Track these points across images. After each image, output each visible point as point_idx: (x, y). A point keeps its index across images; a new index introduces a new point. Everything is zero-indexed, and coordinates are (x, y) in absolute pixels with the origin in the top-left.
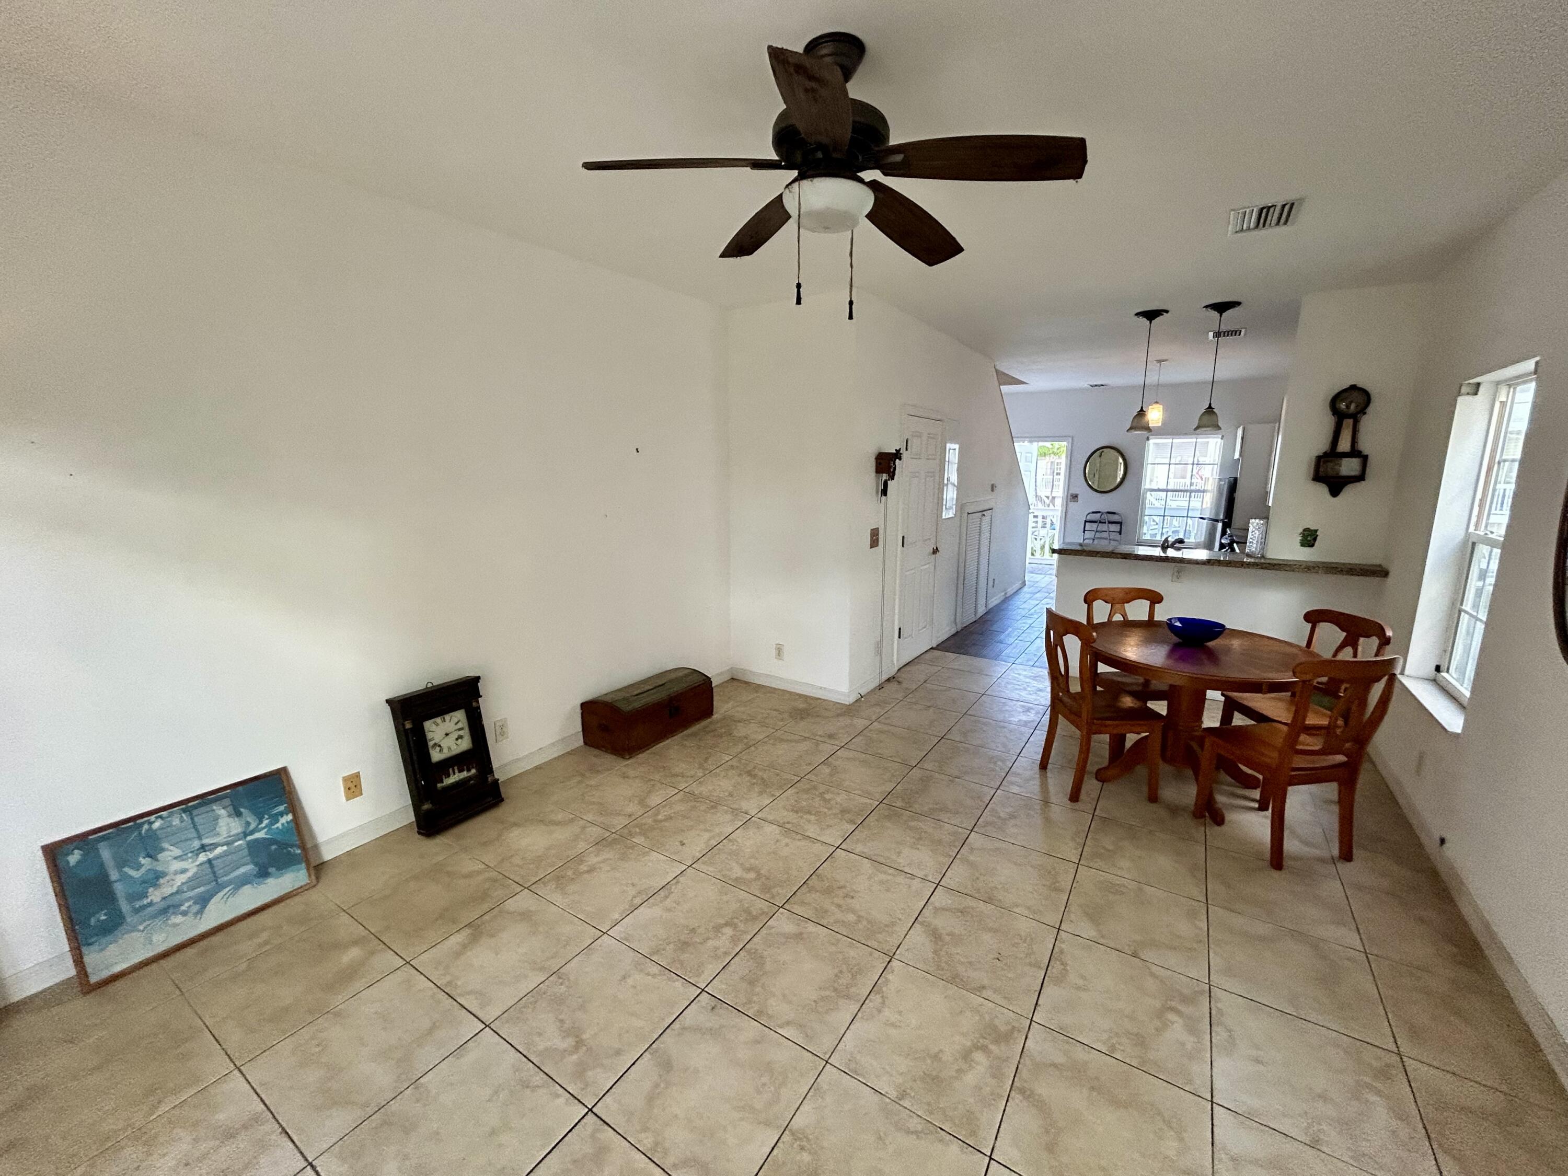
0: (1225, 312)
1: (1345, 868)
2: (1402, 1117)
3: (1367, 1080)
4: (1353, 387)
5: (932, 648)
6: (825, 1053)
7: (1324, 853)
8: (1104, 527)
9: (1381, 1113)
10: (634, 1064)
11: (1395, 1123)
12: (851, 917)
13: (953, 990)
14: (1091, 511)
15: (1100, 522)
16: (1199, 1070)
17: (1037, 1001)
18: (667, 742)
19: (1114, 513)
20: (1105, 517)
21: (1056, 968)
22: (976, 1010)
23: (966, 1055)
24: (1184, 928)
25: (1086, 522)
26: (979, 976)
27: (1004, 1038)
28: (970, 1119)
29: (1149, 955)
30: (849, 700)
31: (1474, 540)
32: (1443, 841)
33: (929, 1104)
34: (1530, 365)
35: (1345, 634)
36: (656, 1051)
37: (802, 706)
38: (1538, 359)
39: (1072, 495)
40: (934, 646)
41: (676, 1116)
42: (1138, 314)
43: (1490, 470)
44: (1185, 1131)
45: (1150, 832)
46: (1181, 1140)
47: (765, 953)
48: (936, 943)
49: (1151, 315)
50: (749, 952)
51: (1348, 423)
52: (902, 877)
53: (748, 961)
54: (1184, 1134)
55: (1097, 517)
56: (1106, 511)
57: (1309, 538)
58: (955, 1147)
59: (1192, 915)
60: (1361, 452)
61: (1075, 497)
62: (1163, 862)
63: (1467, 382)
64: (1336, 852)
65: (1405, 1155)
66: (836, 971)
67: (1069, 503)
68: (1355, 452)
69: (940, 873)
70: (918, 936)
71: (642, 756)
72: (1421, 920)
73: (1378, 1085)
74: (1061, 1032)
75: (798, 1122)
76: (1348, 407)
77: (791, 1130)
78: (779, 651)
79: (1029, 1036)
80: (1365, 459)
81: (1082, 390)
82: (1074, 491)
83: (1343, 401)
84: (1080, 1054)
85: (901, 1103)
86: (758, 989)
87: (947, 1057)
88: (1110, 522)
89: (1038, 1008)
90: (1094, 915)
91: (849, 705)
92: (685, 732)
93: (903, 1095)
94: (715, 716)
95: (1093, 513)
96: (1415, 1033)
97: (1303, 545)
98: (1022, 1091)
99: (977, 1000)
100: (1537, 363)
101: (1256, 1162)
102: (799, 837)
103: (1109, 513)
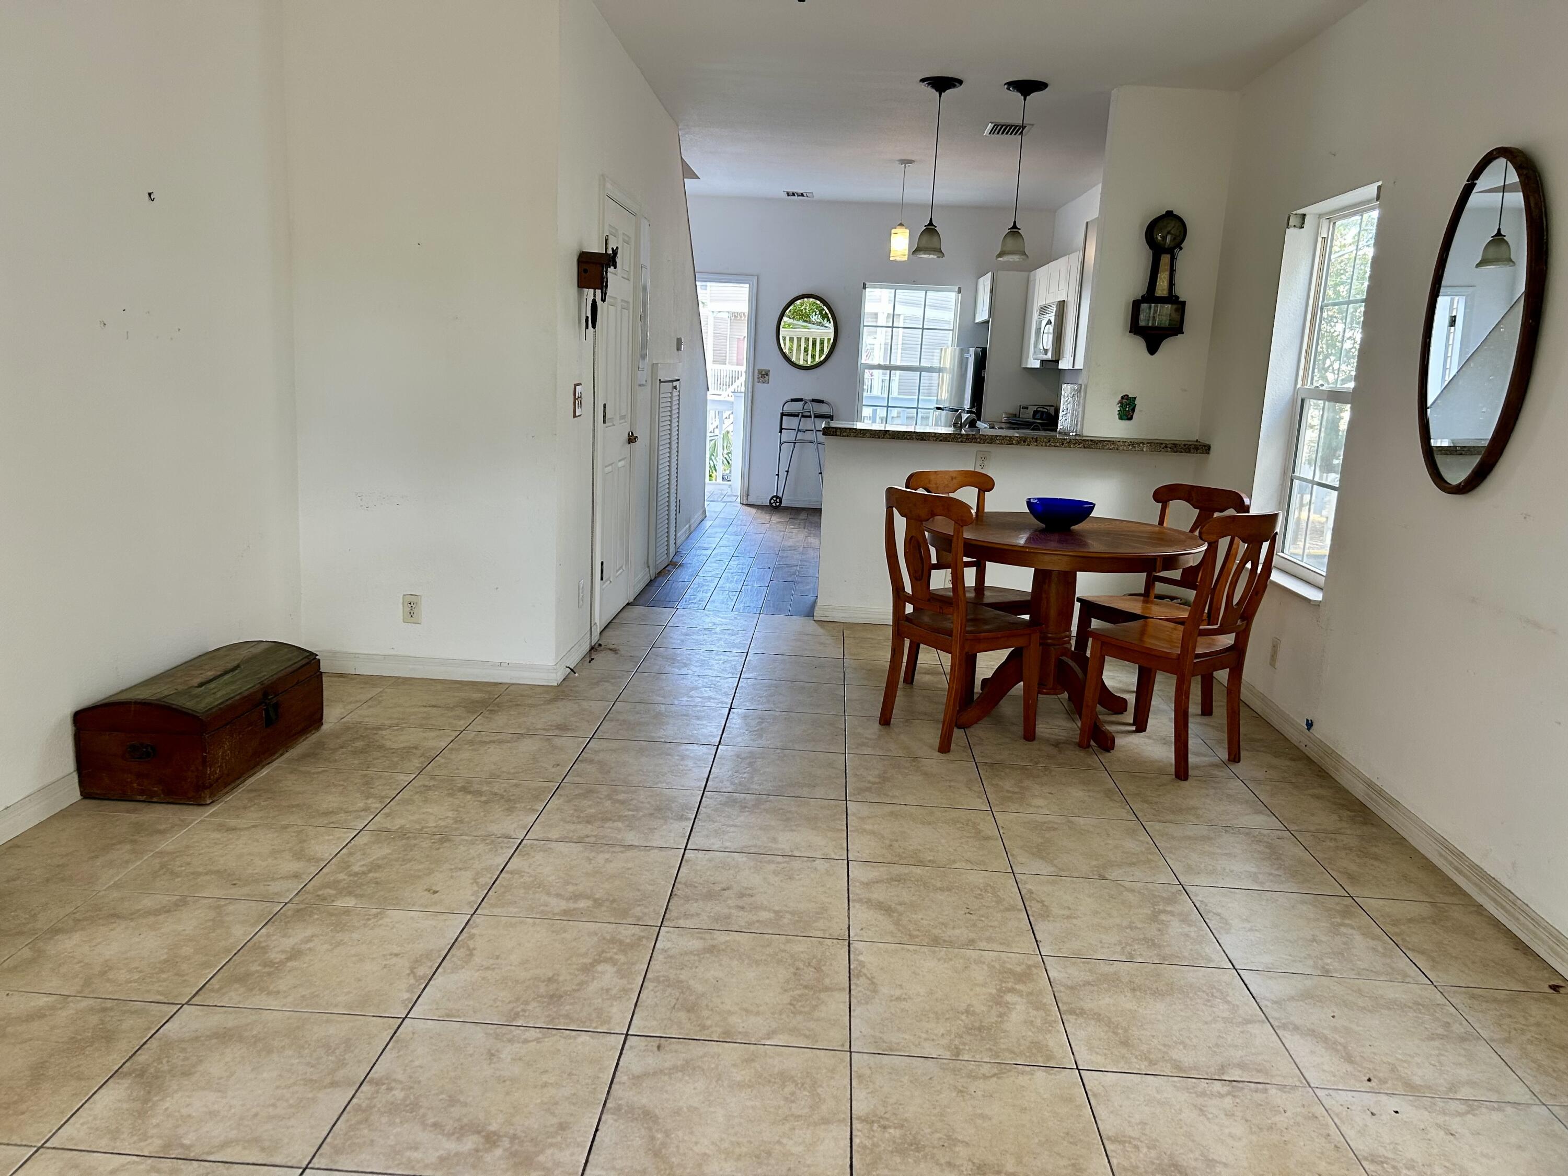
0: (1029, 95)
1: (1236, 768)
2: (1375, 938)
3: (1339, 920)
4: (1170, 214)
5: (628, 604)
6: (843, 1045)
7: (1215, 760)
8: (808, 424)
9: (1359, 941)
10: (597, 1130)
11: (1372, 943)
12: (765, 915)
13: (942, 952)
14: (789, 398)
15: (803, 416)
16: (1211, 949)
17: (1035, 938)
18: (264, 772)
19: (821, 402)
20: (809, 406)
21: (1034, 907)
22: (979, 962)
23: (997, 1000)
24: (1130, 845)
25: (782, 415)
26: (962, 933)
27: (1025, 976)
28: (1037, 1046)
29: (1114, 874)
30: (554, 678)
31: (1303, 397)
32: (1310, 725)
33: (990, 1050)
34: (1371, 190)
35: (1198, 510)
36: (619, 1108)
37: (476, 696)
38: (1380, 183)
39: (760, 372)
40: (631, 600)
41: (705, 1154)
42: (923, 80)
43: (1314, 315)
44: (1228, 995)
45: (1046, 768)
46: (1228, 1002)
47: (682, 977)
48: (890, 916)
49: (941, 84)
50: (657, 980)
51: (1165, 259)
52: (798, 862)
53: (664, 991)
54: (1229, 999)
55: (797, 407)
56: (811, 398)
57: (1127, 408)
58: (1040, 1074)
59: (1132, 833)
60: (1177, 297)
61: (764, 375)
62: (1077, 793)
63: (1294, 212)
64: (1225, 756)
65: (1388, 961)
66: (792, 970)
67: (756, 383)
68: (1171, 298)
69: (842, 848)
70: (860, 914)
71: (234, 798)
72: (1317, 797)
73: (1347, 921)
74: (1077, 957)
75: (860, 1108)
76: (1164, 238)
77: (859, 1118)
78: (411, 608)
79: (1048, 968)
80: (1181, 306)
81: (769, 201)
82: (762, 366)
83: (1161, 230)
84: (1105, 968)
85: (961, 1058)
86: (705, 1013)
87: (980, 1008)
88: (817, 416)
89: (1040, 944)
90: (1040, 852)
91: (558, 686)
92: (287, 755)
93: (957, 1053)
94: (326, 727)
95: (793, 400)
96: (1353, 878)
97: (1121, 418)
98: (1072, 1012)
99: (972, 954)
100: (1379, 188)
101: (1292, 998)
102: (617, 849)
103: (813, 401)
